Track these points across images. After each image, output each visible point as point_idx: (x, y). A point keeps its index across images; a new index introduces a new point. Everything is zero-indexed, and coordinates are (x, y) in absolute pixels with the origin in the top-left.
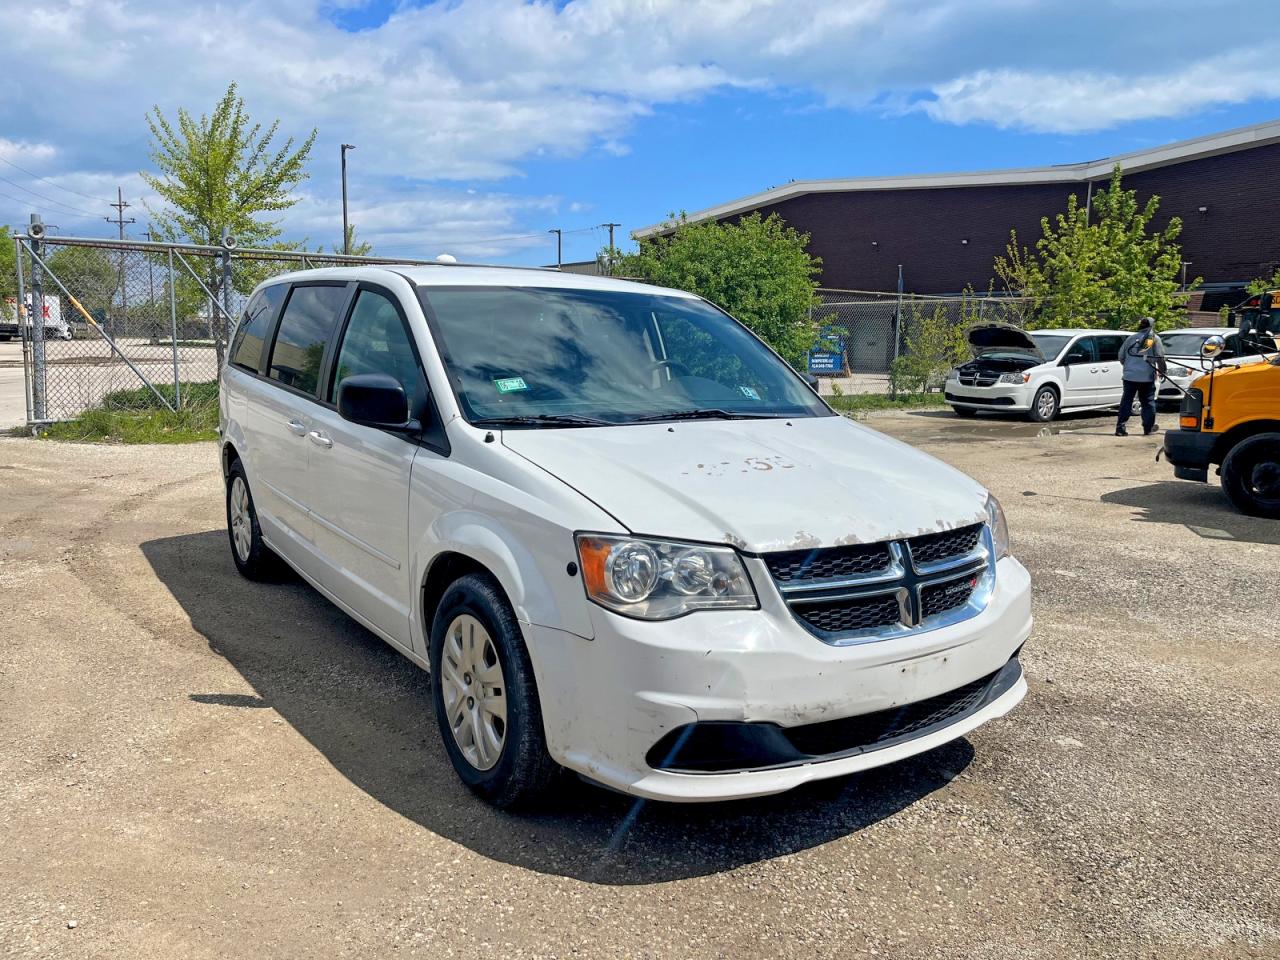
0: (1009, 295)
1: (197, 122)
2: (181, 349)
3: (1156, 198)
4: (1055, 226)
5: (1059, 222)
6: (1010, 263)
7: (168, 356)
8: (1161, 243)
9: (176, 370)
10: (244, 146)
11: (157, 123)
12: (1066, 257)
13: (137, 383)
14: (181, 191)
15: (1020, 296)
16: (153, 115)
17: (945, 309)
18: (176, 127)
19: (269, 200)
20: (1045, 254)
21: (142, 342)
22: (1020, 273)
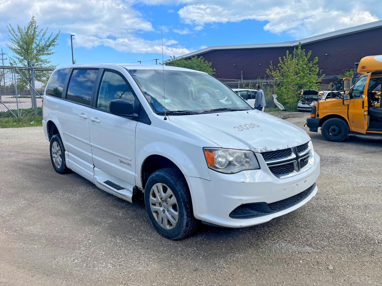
0: (270, 80)
1: (23, 28)
2: (19, 99)
3: (310, 51)
4: (283, 60)
5: (284, 58)
6: (271, 71)
7: (15, 101)
8: (312, 64)
9: (17, 105)
10: (38, 36)
11: (11, 29)
12: (286, 69)
13: (5, 109)
14: (19, 50)
15: (273, 80)
16: (9, 26)
17: (252, 84)
18: (16, 30)
19: (46, 52)
20: (280, 68)
21: (11, 96)
22: (273, 73)
